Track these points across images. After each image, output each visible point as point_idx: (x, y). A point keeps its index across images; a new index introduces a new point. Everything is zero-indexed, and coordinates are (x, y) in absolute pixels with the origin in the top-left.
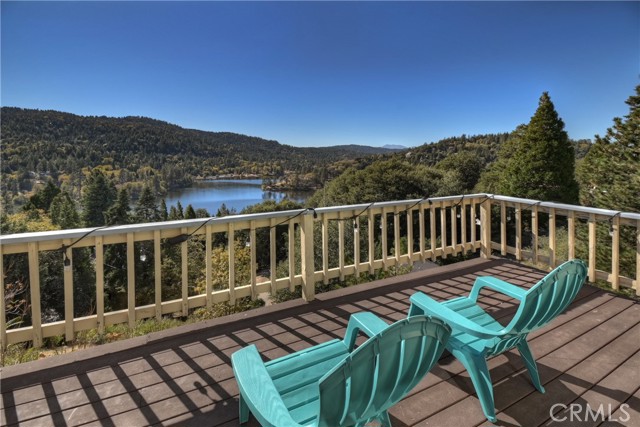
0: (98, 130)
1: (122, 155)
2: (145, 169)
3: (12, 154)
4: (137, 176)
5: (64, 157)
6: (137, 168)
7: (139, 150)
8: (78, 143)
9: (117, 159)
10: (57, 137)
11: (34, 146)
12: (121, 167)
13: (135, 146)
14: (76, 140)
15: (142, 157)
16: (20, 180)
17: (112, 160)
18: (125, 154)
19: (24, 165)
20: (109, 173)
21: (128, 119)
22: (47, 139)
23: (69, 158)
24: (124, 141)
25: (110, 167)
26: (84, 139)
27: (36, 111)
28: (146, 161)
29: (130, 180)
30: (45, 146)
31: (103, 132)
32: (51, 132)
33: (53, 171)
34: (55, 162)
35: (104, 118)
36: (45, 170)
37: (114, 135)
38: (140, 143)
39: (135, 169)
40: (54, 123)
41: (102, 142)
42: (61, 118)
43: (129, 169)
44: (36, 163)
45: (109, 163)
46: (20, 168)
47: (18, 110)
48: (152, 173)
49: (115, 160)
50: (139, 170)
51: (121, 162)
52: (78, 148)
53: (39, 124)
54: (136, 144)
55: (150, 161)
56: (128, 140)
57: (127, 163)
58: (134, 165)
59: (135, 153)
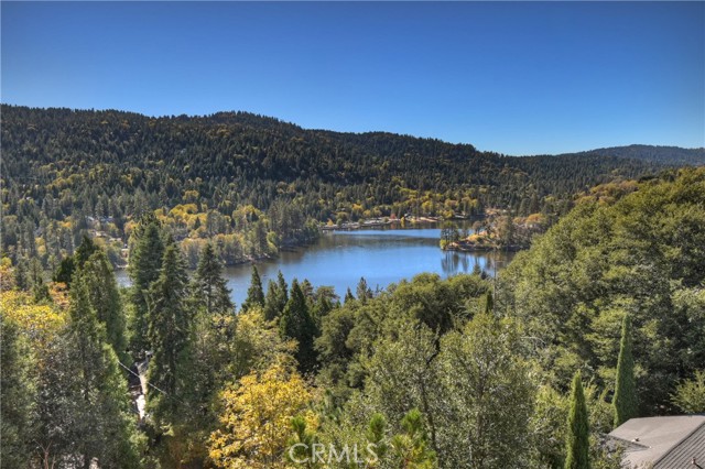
0: (176, 140)
1: (211, 185)
2: (244, 210)
3: (64, 187)
4: (233, 224)
5: (130, 192)
6: (233, 207)
7: (236, 176)
8: (150, 166)
9: (205, 192)
10: (121, 157)
11: (91, 173)
12: (210, 206)
13: (230, 168)
14: (146, 161)
15: (240, 187)
16: (76, 230)
17: (196, 194)
18: (215, 185)
19: (79, 205)
20: (193, 217)
21: (219, 117)
22: (106, 160)
23: (138, 191)
24: (213, 160)
25: (193, 206)
26: (158, 158)
27: (91, 112)
28: (247, 195)
29: (222, 230)
30: (105, 172)
31: (183, 146)
32: (112, 149)
33: (117, 216)
34: (119, 200)
35: (184, 117)
36: (106, 214)
37: (199, 148)
38: (237, 162)
39: (228, 211)
40: (116, 133)
41: (181, 162)
42: (125, 124)
43: (220, 210)
44: (95, 202)
45: (193, 200)
46: (75, 211)
47: (67, 112)
48: (255, 218)
49: (202, 194)
50: (235, 212)
51: (209, 197)
52: (149, 174)
53: (96, 135)
54: (231, 163)
55: (252, 195)
56: (219, 157)
57: (218, 200)
58: (227, 202)
59: (229, 181)
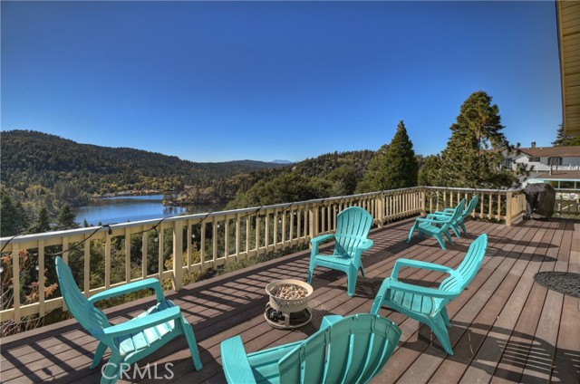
1: (8, 173)
2: (34, 188)
4: (26, 196)
6: (26, 187)
7: (27, 168)
13: (23, 163)
15: (31, 175)
18: (11, 172)
24: (10, 158)
28: (36, 179)
38: (28, 160)
39: (23, 188)
43: (16, 188)
48: (43, 192)
50: (27, 190)
51: (7, 180)
54: (24, 160)
55: (41, 179)
56: (15, 157)
57: (14, 182)
58: (22, 184)
59: (22, 171)
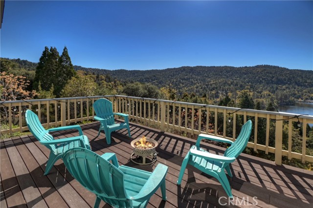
0: (244, 73)
2: (265, 92)
3: (213, 84)
4: (261, 96)
5: (230, 85)
7: (263, 83)
8: (235, 79)
9: (252, 87)
10: (227, 77)
11: (220, 80)
12: (254, 91)
13: (261, 80)
14: (234, 78)
15: (264, 86)
16: (215, 94)
17: (249, 87)
18: (255, 85)
19: (216, 88)
20: (248, 93)
21: (257, 67)
22: (224, 78)
23: (232, 86)
24: (255, 78)
25: (248, 90)
26: (238, 77)
27: (220, 67)
28: (266, 88)
29: (258, 98)
30: (223, 81)
31: (245, 74)
32: (225, 75)
33: (226, 91)
34: (226, 87)
35: (246, 67)
36: (223, 91)
37: (251, 75)
38: (263, 79)
39: (260, 92)
40: (226, 71)
41: (245, 79)
42: (229, 69)
43: (257, 92)
44: (220, 88)
45: (248, 89)
46: (216, 89)
47: (214, 67)
48: (269, 95)
49: (251, 87)
50: (262, 93)
52: (235, 81)
53: (221, 72)
54: (261, 79)
55: (269, 88)
56: (257, 77)
57: (256, 89)
58: (260, 90)
59: (260, 84)
